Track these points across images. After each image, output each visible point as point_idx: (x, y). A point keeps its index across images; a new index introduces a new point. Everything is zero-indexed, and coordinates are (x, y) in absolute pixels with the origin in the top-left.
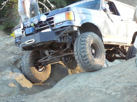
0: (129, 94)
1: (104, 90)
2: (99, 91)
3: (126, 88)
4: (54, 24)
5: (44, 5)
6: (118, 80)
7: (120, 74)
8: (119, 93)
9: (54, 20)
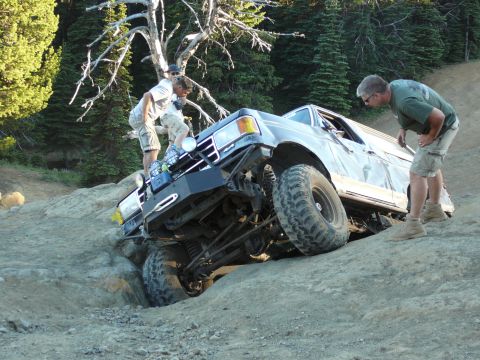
1: (310, 285)
2: (299, 287)
3: (355, 280)
4: (216, 152)
5: (199, 108)
6: (342, 268)
7: (351, 257)
8: (338, 290)
9: (213, 144)
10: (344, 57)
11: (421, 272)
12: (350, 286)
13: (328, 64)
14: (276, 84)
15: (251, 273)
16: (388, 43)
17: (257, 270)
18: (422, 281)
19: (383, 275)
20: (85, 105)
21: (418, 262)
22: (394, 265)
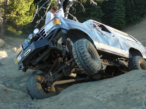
0: (113, 100)
1: (95, 96)
2: (91, 97)
3: (112, 96)
6: (109, 89)
7: (113, 84)
8: (105, 99)
10: (124, 7)
11: (138, 94)
12: (110, 98)
13: (119, 9)
14: (102, 15)
15: (76, 88)
16: (138, 3)
17: (78, 87)
18: (139, 98)
19: (123, 94)
20: (37, 22)
21: (137, 90)
22: (128, 90)
